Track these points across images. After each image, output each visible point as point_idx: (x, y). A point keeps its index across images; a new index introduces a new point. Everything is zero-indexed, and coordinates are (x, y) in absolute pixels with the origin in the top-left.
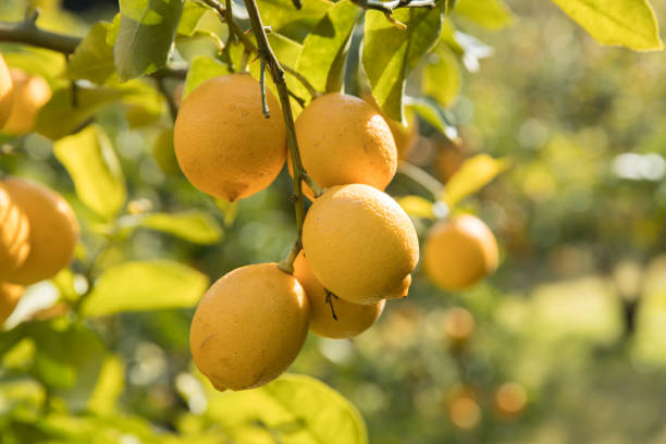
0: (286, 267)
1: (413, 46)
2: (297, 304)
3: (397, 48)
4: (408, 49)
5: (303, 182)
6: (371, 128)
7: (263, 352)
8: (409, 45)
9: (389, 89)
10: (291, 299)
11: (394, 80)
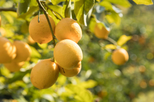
0: (52, 60)
1: (85, 5)
2: (53, 69)
3: (81, 6)
4: (84, 6)
5: (55, 39)
6: (73, 26)
7: (44, 80)
8: (84, 5)
9: (80, 17)
10: (51, 68)
11: (81, 14)
